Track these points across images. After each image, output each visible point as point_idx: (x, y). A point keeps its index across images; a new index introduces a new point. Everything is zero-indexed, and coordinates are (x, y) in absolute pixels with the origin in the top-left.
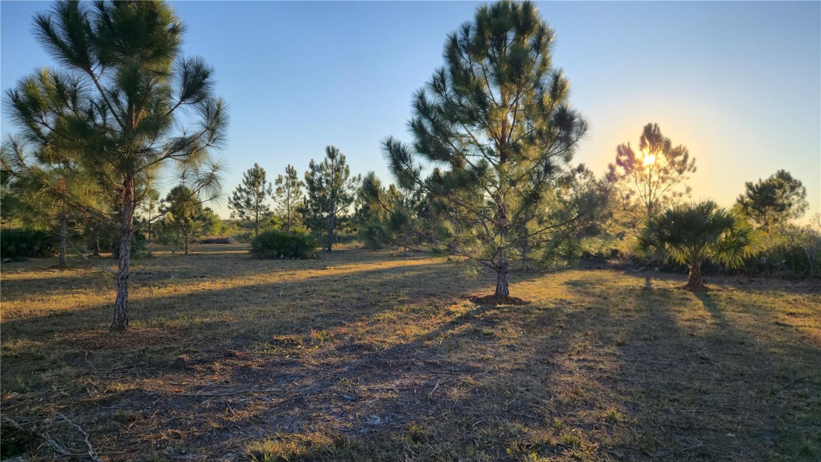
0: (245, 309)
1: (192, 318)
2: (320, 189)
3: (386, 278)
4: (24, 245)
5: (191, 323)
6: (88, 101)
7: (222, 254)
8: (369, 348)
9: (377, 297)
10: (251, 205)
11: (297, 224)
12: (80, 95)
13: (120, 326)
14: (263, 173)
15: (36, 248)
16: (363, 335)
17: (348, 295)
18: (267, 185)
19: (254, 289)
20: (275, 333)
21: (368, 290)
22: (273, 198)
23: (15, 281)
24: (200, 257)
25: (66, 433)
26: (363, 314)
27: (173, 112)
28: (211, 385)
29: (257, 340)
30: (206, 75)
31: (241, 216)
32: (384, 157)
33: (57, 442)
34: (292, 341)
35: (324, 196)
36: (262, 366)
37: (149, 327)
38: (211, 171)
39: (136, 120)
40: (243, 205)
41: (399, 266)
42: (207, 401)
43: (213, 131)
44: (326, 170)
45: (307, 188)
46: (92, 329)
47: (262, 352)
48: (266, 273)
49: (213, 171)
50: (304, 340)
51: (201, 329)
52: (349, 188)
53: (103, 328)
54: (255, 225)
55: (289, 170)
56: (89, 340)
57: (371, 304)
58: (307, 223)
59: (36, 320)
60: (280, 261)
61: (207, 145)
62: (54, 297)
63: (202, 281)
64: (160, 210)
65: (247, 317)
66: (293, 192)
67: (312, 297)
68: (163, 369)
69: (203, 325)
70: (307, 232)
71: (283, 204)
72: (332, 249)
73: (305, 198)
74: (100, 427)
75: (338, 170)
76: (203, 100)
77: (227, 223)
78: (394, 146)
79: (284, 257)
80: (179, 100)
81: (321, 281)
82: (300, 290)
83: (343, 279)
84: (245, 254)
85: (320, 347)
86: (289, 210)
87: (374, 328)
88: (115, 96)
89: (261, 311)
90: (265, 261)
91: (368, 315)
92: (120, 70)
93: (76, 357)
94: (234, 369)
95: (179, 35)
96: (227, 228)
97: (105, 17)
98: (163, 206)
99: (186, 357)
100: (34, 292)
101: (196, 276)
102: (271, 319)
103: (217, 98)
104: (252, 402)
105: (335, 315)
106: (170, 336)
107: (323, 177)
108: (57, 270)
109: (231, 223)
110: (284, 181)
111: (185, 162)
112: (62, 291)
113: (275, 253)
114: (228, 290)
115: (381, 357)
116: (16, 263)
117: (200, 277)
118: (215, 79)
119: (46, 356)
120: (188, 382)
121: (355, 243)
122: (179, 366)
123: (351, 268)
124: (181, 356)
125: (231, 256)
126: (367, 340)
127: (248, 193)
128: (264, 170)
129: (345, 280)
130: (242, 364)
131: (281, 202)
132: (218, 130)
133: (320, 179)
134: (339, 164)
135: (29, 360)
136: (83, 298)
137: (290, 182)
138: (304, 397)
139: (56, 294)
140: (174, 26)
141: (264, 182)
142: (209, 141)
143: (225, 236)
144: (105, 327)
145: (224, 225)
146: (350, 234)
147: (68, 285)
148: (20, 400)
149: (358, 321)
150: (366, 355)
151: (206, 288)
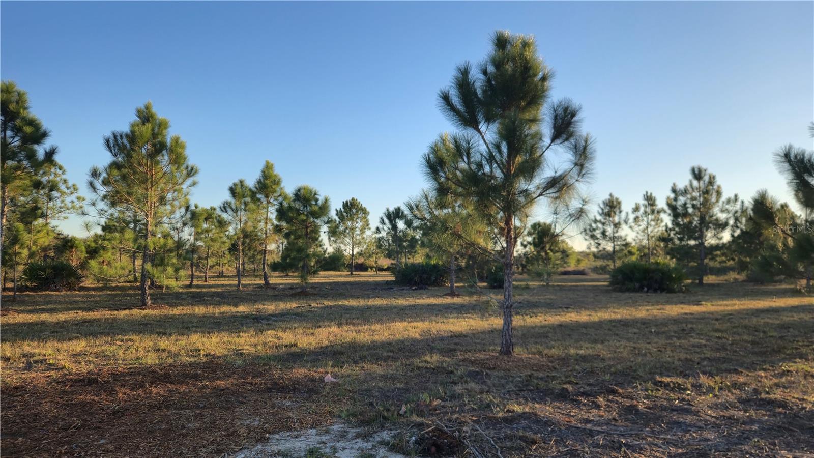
0: (618, 344)
1: (566, 349)
2: (686, 215)
3: (786, 318)
4: (425, 276)
5: (567, 354)
6: (478, 154)
7: (581, 286)
8: (783, 404)
9: (779, 342)
10: (606, 236)
11: (658, 255)
12: (472, 151)
13: (507, 351)
14: (619, 203)
15: (433, 278)
16: (771, 388)
17: (737, 338)
18: (623, 215)
19: (621, 323)
20: (657, 373)
21: (764, 332)
22: (631, 227)
23: (423, 305)
24: (561, 288)
25: (482, 443)
26: (764, 362)
27: (545, 154)
28: (599, 420)
29: (638, 379)
30: (573, 115)
31: (597, 248)
32: (780, 172)
33: (476, 450)
34: (679, 384)
35: (691, 223)
36: (650, 408)
37: (529, 353)
38: (581, 206)
39: (513, 165)
40: (599, 236)
41: (803, 304)
42: (599, 436)
43: (582, 166)
44: (691, 194)
45: (670, 215)
46: (484, 351)
47: (647, 394)
48: (631, 306)
49: (583, 205)
50: (693, 386)
51: (577, 360)
52: (722, 211)
53: (493, 350)
54: (611, 256)
55: (647, 197)
56: (484, 360)
57: (773, 350)
58: (671, 253)
59: (442, 339)
60: (644, 295)
61: (577, 180)
62: (451, 320)
63: (568, 312)
64: (522, 244)
65: (621, 353)
66: (652, 220)
67: (692, 337)
68: (550, 396)
69: (578, 357)
70: (673, 263)
71: (642, 234)
72: (704, 282)
73: (666, 226)
74: (509, 444)
75: (706, 192)
76: (572, 138)
77: (582, 255)
78: (796, 157)
79: (648, 289)
80: (549, 142)
81: (698, 319)
82: (675, 328)
83: (727, 317)
84: (604, 286)
85: (715, 396)
86: (648, 239)
87: (784, 380)
88: (498, 147)
89: (635, 348)
90: (627, 294)
91: (773, 364)
92: (500, 123)
93: (477, 375)
94: (618, 407)
95: (548, 82)
96: (582, 260)
97: (489, 81)
98: (524, 240)
99: (570, 387)
100: (437, 315)
101: (560, 308)
102: (648, 358)
103: (584, 134)
104: (647, 446)
105: (725, 360)
106: (550, 364)
107: (688, 201)
108: (449, 297)
109: (585, 255)
110: (642, 209)
111: (557, 198)
112: (456, 315)
113: (637, 285)
114: (594, 323)
115: (803, 418)
116: (421, 291)
117: (566, 308)
118: (583, 116)
119: (455, 371)
120: (578, 414)
121: (732, 276)
122: (563, 396)
123: (735, 305)
124: (565, 386)
125: (590, 288)
126: (778, 395)
127: (604, 224)
128: (620, 200)
129: (729, 319)
130: (627, 403)
131: (640, 232)
132: (586, 165)
133: (685, 204)
134: (708, 186)
135: (443, 373)
136: (472, 322)
137: (648, 210)
138: (709, 452)
139: (452, 317)
140: (544, 75)
141: (620, 212)
142: (579, 177)
143: (581, 267)
144: (494, 350)
145: (579, 257)
146: (724, 265)
147: (461, 310)
148: (443, 407)
149: (760, 370)
150: (780, 413)
151: (572, 319)
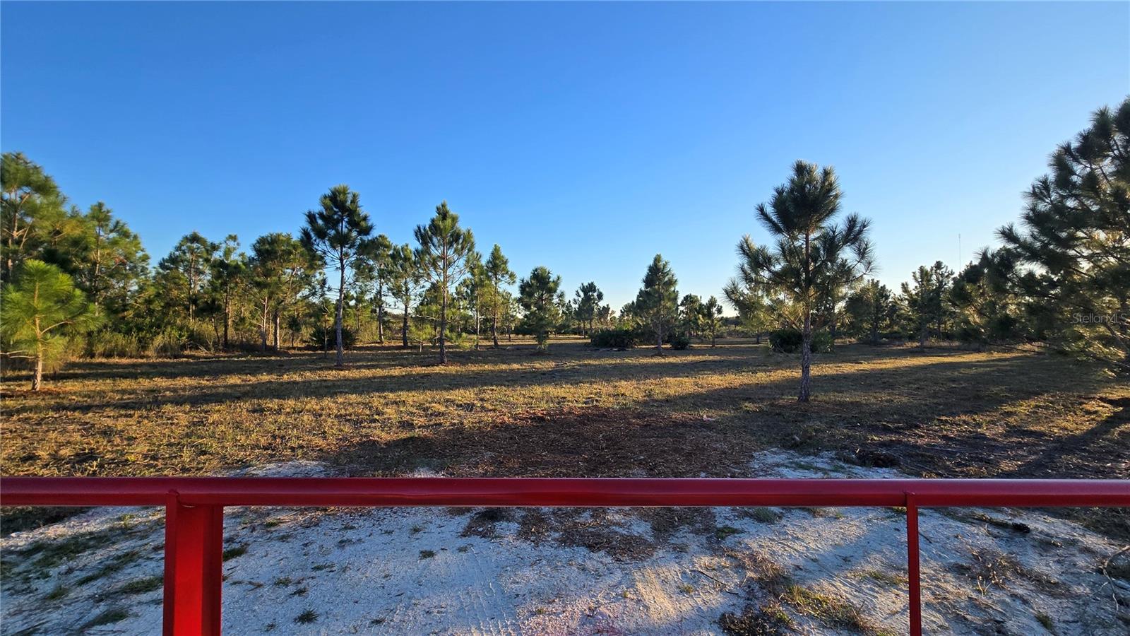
16: (1017, 423)
91: (988, 407)
126: (1032, 428)
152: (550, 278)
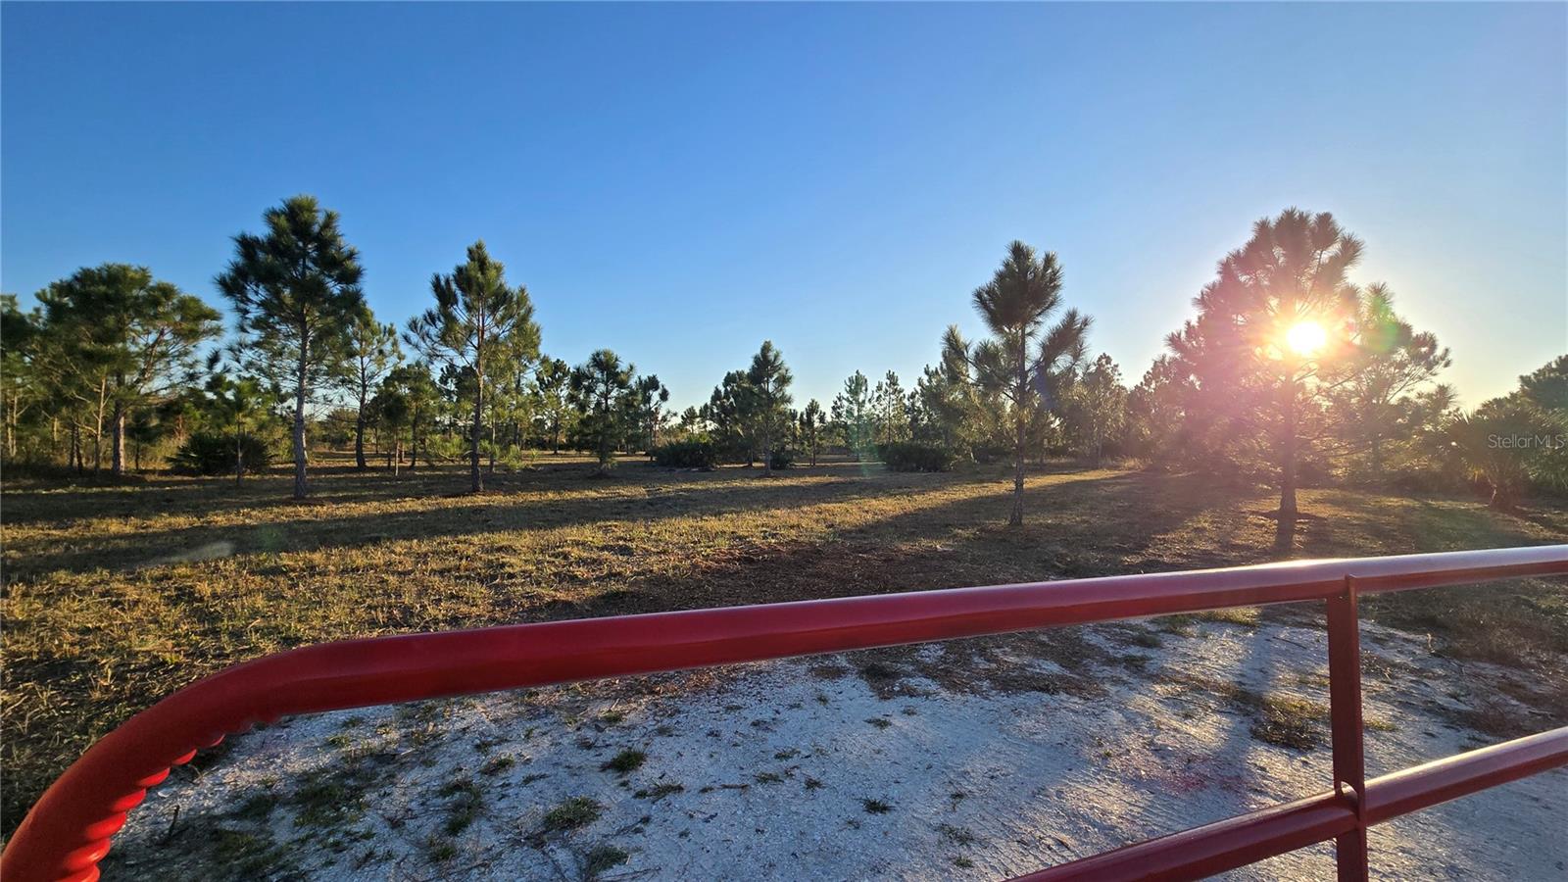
18: (869, 393)
66: (894, 400)
110: (884, 388)
127: (851, 402)
128: (866, 377)
131: (881, 411)
137: (890, 390)
152: (617, 367)
